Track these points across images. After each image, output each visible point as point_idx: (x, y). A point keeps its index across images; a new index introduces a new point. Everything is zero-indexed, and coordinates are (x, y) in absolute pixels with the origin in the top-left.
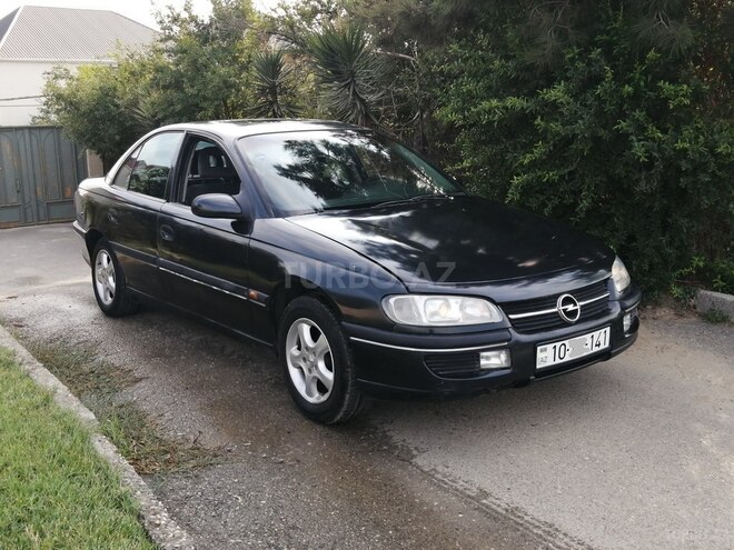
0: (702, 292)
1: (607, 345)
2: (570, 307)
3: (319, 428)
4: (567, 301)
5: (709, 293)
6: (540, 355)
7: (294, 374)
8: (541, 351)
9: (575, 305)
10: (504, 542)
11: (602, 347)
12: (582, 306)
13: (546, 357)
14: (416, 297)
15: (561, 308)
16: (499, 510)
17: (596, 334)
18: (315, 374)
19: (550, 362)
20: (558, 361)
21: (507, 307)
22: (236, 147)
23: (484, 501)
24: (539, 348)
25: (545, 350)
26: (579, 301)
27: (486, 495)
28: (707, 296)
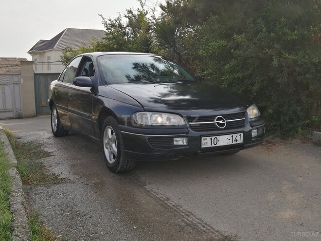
0: (315, 132)
1: (242, 141)
2: (221, 122)
3: (112, 174)
4: (219, 119)
5: (318, 133)
6: (203, 141)
7: (106, 151)
8: (204, 140)
9: (224, 121)
10: (165, 217)
11: (238, 142)
12: (227, 122)
13: (207, 142)
14: (147, 113)
15: (216, 121)
16: (170, 205)
17: (235, 135)
18: (112, 150)
19: (209, 145)
20: (213, 145)
21: (190, 119)
22: (97, 59)
23: (166, 202)
24: (203, 138)
25: (206, 139)
26: (226, 120)
27: (168, 199)
28: (317, 133)
